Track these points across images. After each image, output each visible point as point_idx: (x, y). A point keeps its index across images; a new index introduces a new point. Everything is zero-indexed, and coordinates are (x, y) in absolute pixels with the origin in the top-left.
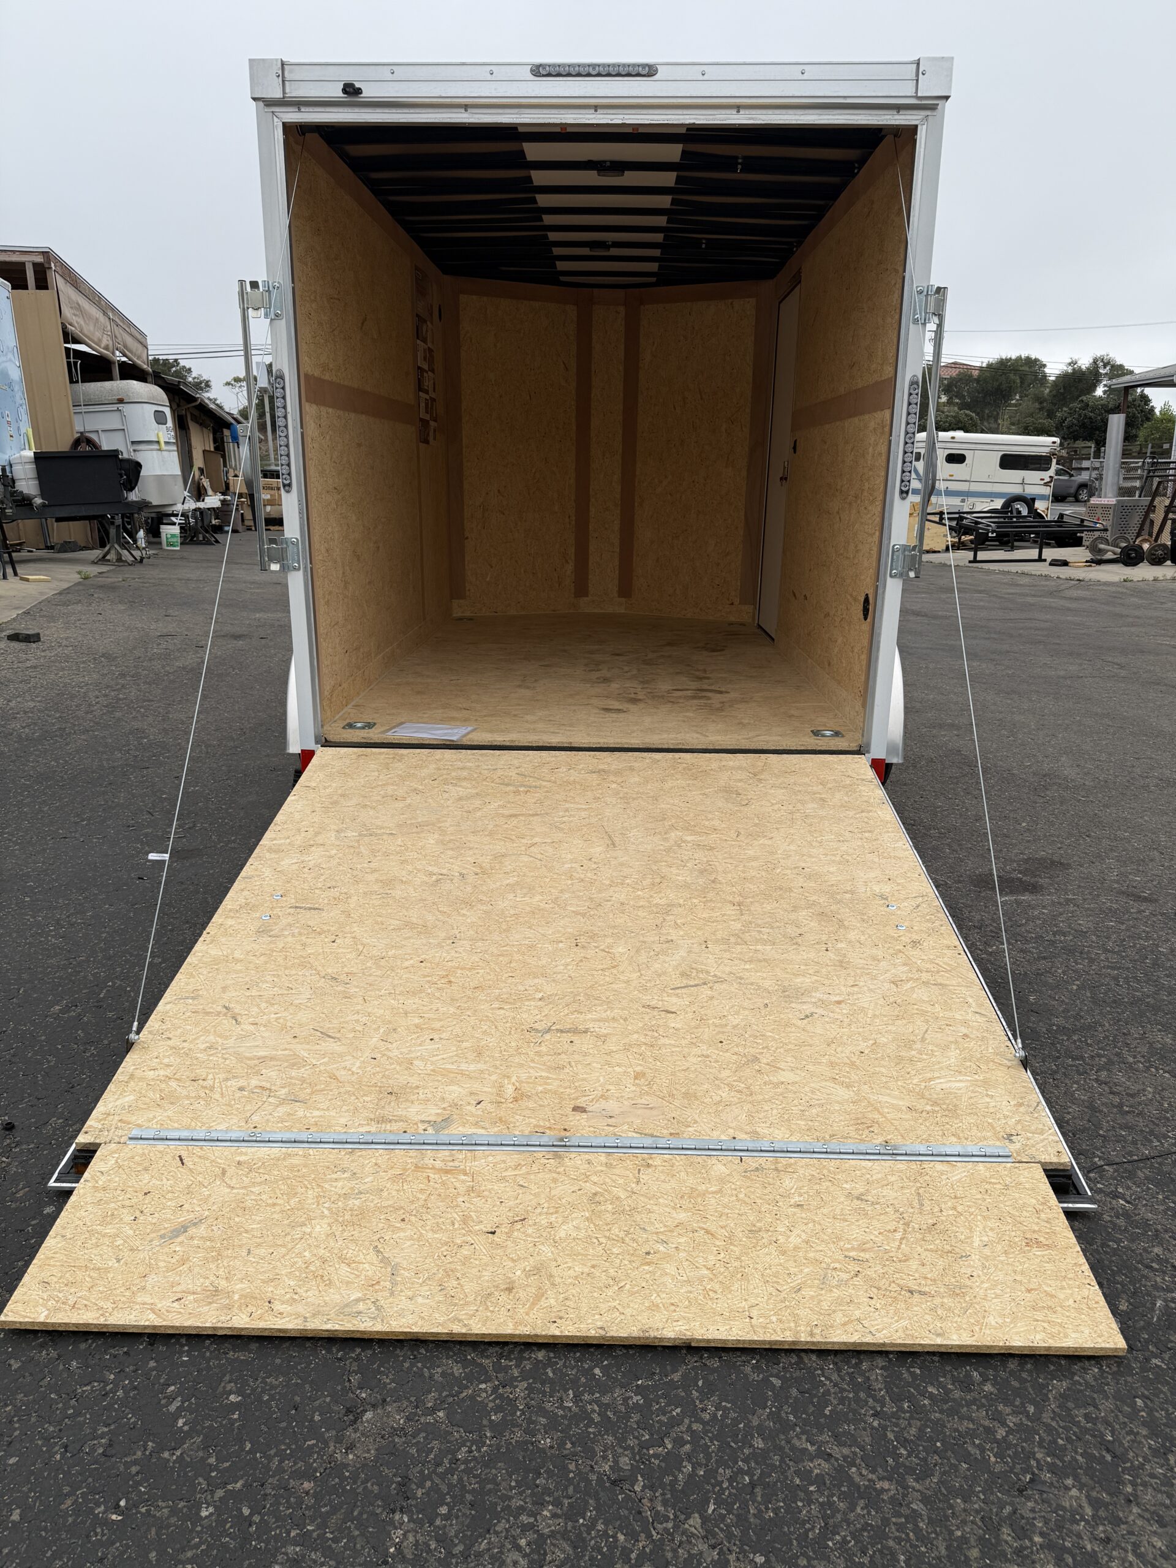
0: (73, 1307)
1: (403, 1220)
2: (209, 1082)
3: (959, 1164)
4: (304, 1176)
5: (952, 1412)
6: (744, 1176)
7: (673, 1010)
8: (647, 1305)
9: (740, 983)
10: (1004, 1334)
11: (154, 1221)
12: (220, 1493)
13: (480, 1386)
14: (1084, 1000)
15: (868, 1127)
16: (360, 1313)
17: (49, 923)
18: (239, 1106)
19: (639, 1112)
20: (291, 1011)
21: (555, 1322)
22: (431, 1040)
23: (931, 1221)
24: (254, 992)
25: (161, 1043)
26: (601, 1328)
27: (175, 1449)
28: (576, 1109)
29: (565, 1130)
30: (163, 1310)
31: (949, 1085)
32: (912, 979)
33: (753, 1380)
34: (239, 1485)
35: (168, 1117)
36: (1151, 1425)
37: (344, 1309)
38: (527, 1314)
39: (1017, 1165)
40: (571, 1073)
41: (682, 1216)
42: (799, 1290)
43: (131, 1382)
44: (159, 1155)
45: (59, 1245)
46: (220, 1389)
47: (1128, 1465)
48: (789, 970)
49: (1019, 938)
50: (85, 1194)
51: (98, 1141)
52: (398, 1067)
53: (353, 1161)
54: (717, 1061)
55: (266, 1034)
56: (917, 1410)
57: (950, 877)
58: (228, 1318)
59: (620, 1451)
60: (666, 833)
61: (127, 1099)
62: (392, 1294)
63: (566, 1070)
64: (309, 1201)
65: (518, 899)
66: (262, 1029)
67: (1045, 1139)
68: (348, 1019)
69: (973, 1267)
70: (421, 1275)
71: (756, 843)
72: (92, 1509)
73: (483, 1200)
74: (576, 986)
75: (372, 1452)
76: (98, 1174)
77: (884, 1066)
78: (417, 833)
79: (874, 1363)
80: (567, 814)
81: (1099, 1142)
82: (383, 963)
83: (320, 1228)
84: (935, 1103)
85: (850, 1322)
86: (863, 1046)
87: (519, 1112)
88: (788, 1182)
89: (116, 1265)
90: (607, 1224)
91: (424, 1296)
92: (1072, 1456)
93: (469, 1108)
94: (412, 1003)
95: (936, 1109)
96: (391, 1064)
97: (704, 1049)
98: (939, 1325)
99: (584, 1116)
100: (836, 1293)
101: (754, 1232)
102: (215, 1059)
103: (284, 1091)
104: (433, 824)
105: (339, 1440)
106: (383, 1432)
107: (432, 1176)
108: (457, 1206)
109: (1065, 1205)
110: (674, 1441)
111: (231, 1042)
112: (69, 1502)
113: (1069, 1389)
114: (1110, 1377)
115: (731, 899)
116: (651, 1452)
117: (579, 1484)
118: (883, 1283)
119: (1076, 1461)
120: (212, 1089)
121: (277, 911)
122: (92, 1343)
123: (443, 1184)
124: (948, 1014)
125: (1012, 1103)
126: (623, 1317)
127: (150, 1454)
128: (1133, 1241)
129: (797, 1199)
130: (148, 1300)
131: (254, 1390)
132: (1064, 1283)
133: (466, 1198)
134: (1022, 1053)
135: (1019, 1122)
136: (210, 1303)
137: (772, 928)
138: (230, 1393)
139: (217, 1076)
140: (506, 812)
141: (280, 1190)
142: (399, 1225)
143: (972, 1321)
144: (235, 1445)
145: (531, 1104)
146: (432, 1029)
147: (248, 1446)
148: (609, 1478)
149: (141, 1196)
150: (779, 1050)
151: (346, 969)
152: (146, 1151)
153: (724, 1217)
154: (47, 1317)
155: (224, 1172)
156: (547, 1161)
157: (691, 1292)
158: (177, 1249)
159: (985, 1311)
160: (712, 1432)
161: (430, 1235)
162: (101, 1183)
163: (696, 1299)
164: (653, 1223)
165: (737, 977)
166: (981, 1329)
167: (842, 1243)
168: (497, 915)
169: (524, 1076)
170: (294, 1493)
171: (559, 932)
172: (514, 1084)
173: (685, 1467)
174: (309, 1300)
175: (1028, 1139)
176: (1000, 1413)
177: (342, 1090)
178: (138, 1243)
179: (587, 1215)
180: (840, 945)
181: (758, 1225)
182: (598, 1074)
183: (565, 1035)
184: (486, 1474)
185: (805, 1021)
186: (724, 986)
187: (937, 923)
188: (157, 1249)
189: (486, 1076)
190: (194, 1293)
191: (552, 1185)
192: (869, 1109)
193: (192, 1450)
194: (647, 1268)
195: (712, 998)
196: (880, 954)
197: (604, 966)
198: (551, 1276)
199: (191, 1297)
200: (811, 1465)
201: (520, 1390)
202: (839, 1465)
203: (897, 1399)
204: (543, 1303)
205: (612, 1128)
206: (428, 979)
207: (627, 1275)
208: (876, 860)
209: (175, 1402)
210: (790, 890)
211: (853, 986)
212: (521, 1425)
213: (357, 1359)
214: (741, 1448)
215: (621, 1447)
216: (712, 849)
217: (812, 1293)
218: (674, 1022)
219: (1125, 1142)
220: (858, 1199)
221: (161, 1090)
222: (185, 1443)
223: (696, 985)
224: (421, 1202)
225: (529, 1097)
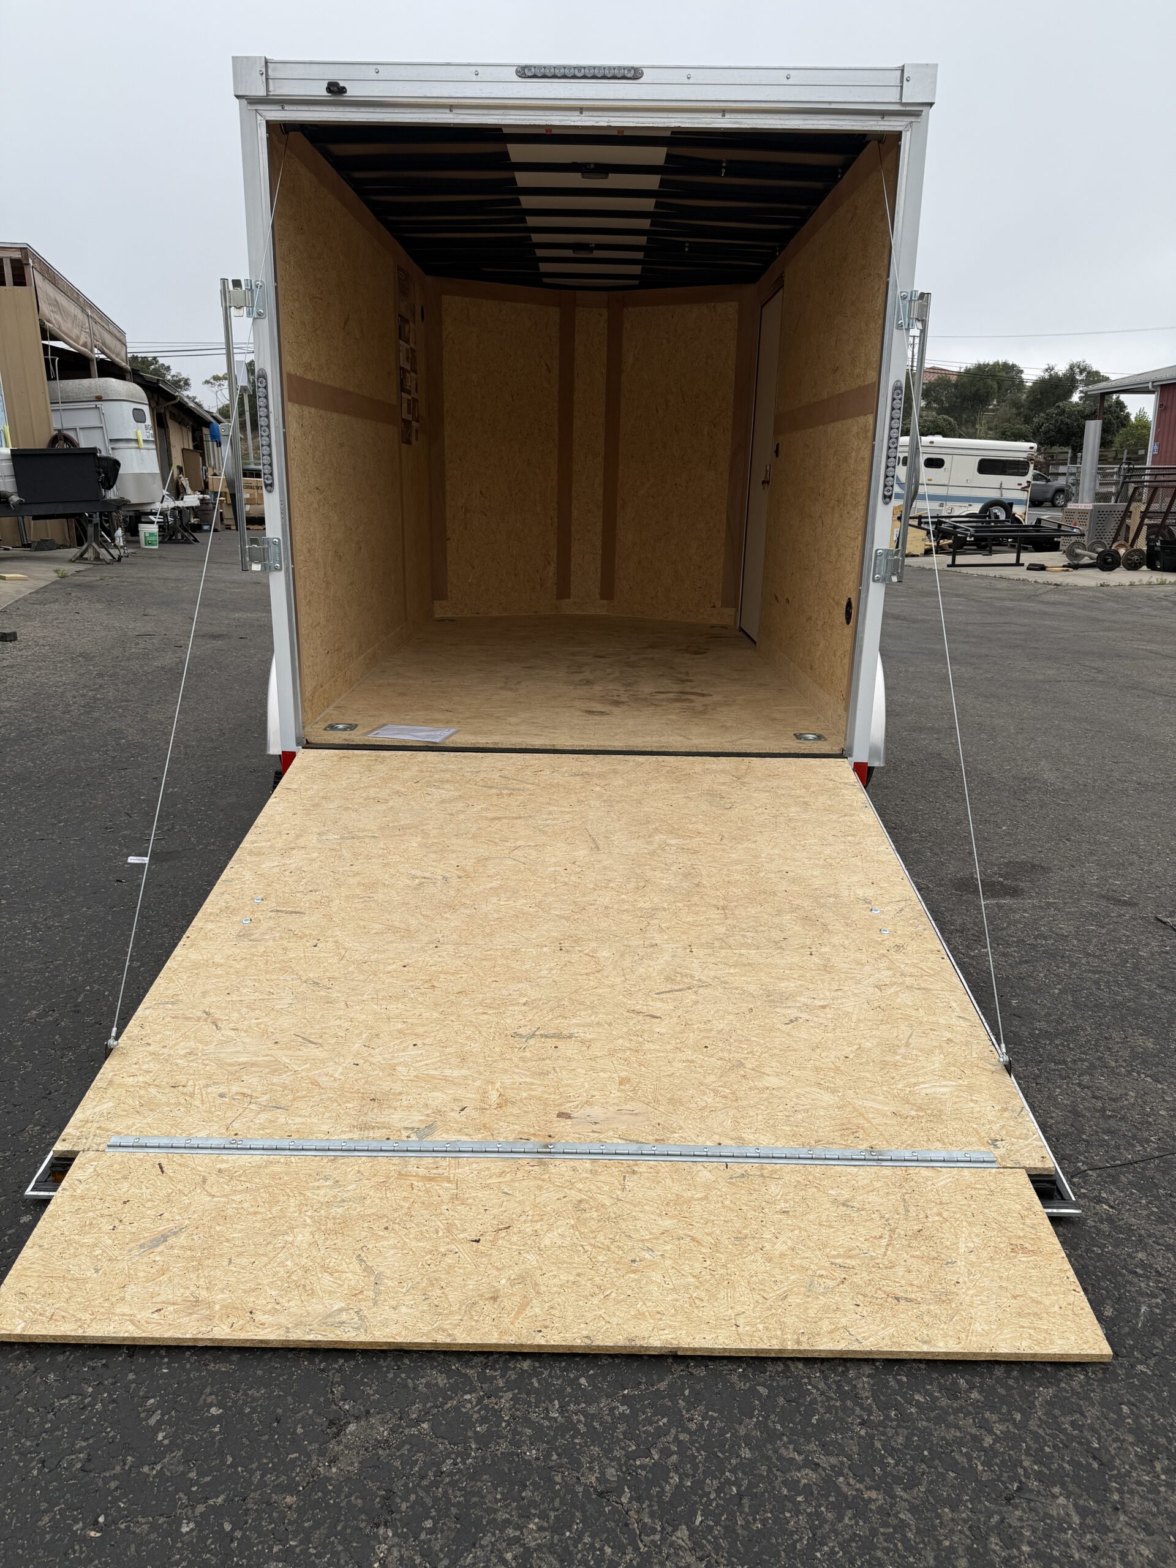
0: (51, 1319)
1: (386, 1228)
2: (189, 1089)
3: (944, 1169)
4: (285, 1184)
5: (938, 1421)
6: (729, 1183)
7: (658, 1015)
8: (632, 1313)
9: (725, 988)
10: (990, 1341)
11: (133, 1230)
12: (201, 1508)
13: (465, 1397)
14: (1066, 1004)
15: (853, 1133)
16: (344, 1323)
17: (26, 926)
18: (220, 1113)
19: (624, 1118)
20: (273, 1017)
21: (540, 1331)
22: (415, 1045)
23: (916, 1228)
24: (234, 997)
25: (141, 1049)
26: (587, 1337)
27: (155, 1463)
28: (561, 1115)
29: (550, 1136)
30: (142, 1321)
31: (933, 1090)
32: (896, 983)
33: (740, 1390)
34: (220, 1500)
35: (148, 1124)
36: (1137, 1431)
37: (327, 1319)
38: (512, 1323)
39: (1002, 1170)
40: (556, 1079)
41: (667, 1223)
42: (786, 1297)
43: (110, 1395)
44: (138, 1163)
45: (37, 1255)
46: (201, 1402)
47: (1115, 1472)
48: (773, 975)
49: (1000, 941)
50: (63, 1203)
51: (76, 1149)
52: (381, 1074)
53: (335, 1169)
54: (702, 1067)
55: (247, 1040)
56: (904, 1419)
57: (932, 880)
58: (209, 1329)
59: (606, 1462)
60: (649, 837)
61: (106, 1106)
62: (375, 1303)
63: (551, 1076)
64: (292, 1209)
65: (501, 903)
66: (243, 1034)
67: (1029, 1144)
68: (330, 1024)
69: (959, 1273)
70: (405, 1284)
71: (740, 846)
72: (71, 1526)
73: (467, 1208)
74: (560, 990)
75: (356, 1465)
76: (76, 1182)
77: (868, 1071)
78: (400, 836)
79: (861, 1371)
80: (551, 816)
81: (1082, 1147)
82: (365, 967)
83: (302, 1237)
84: (920, 1109)
85: (837, 1329)
86: (847, 1051)
87: (503, 1118)
88: (774, 1189)
89: (95, 1275)
90: (593, 1232)
91: (408, 1306)
92: (1059, 1464)
93: (452, 1114)
94: (395, 1008)
95: (921, 1114)
96: (374, 1070)
97: (689, 1054)
98: (925, 1332)
99: (569, 1122)
100: (823, 1300)
101: (739, 1238)
102: (195, 1065)
103: (265, 1097)
104: (416, 827)
105: (322, 1453)
106: (367, 1445)
107: (415, 1183)
108: (441, 1214)
109: (1050, 1210)
110: (661, 1452)
111: (211, 1048)
112: (46, 1519)
113: (1055, 1396)
114: (1096, 1383)
115: (715, 902)
116: (638, 1463)
117: (565, 1495)
118: (869, 1290)
119: (1063, 1468)
120: (192, 1095)
121: (257, 915)
122: (70, 1355)
123: (427, 1191)
124: (933, 1019)
125: (996, 1108)
126: (608, 1326)
127: (130, 1468)
128: (1116, 1246)
129: (783, 1205)
130: (127, 1311)
131: (235, 1402)
132: (1050, 1290)
133: (450, 1206)
134: (1006, 1058)
135: (1003, 1127)
136: (191, 1314)
137: (757, 932)
138: (211, 1405)
139: (197, 1083)
140: (490, 815)
141: (262, 1198)
142: (382, 1233)
143: (958, 1328)
144: (216, 1459)
145: (515, 1111)
146: (416, 1035)
147: (230, 1460)
148: (595, 1490)
149: (120, 1205)
150: (764, 1055)
151: (328, 974)
152: (125, 1159)
153: (710, 1224)
154: (24, 1329)
155: (204, 1180)
156: (531, 1168)
157: (677, 1300)
158: (157, 1259)
159: (971, 1318)
160: (699, 1443)
161: (414, 1243)
162: (79, 1191)
163: (682, 1307)
164: (639, 1231)
165: (722, 982)
166: (967, 1336)
167: (828, 1250)
168: (481, 919)
169: (508, 1082)
170: (277, 1508)
171: (543, 936)
172: (498, 1090)
173: (672, 1478)
174: (291, 1310)
175: (1013, 1144)
176: (987, 1420)
177: (324, 1097)
178: (116, 1253)
179: (572, 1222)
180: (824, 950)
181: (745, 1231)
182: (582, 1080)
183: (549, 1040)
184: (472, 1487)
185: (790, 1026)
186: (709, 990)
187: (921, 928)
188: (136, 1258)
189: (470, 1082)
190: (174, 1304)
191: (537, 1193)
192: (854, 1115)
193: (172, 1464)
194: (632, 1276)
195: (696, 1003)
196: (864, 958)
197: (588, 971)
198: (536, 1284)
199: (171, 1308)
200: (799, 1475)
201: (505, 1400)
202: (827, 1475)
203: (884, 1407)
204: (529, 1312)
205: (597, 1135)
206: (411, 983)
207: (613, 1284)
208: (860, 864)
209: (154, 1416)
210: (774, 894)
211: (837, 990)
212: (507, 1437)
213: (340, 1370)
214: (728, 1459)
215: (608, 1458)
216: (696, 852)
217: (798, 1301)
218: (660, 1027)
219: (1108, 1147)
220: (844, 1205)
221: (140, 1097)
222: (165, 1458)
223: (680, 990)
224: (405, 1210)
225: (513, 1103)
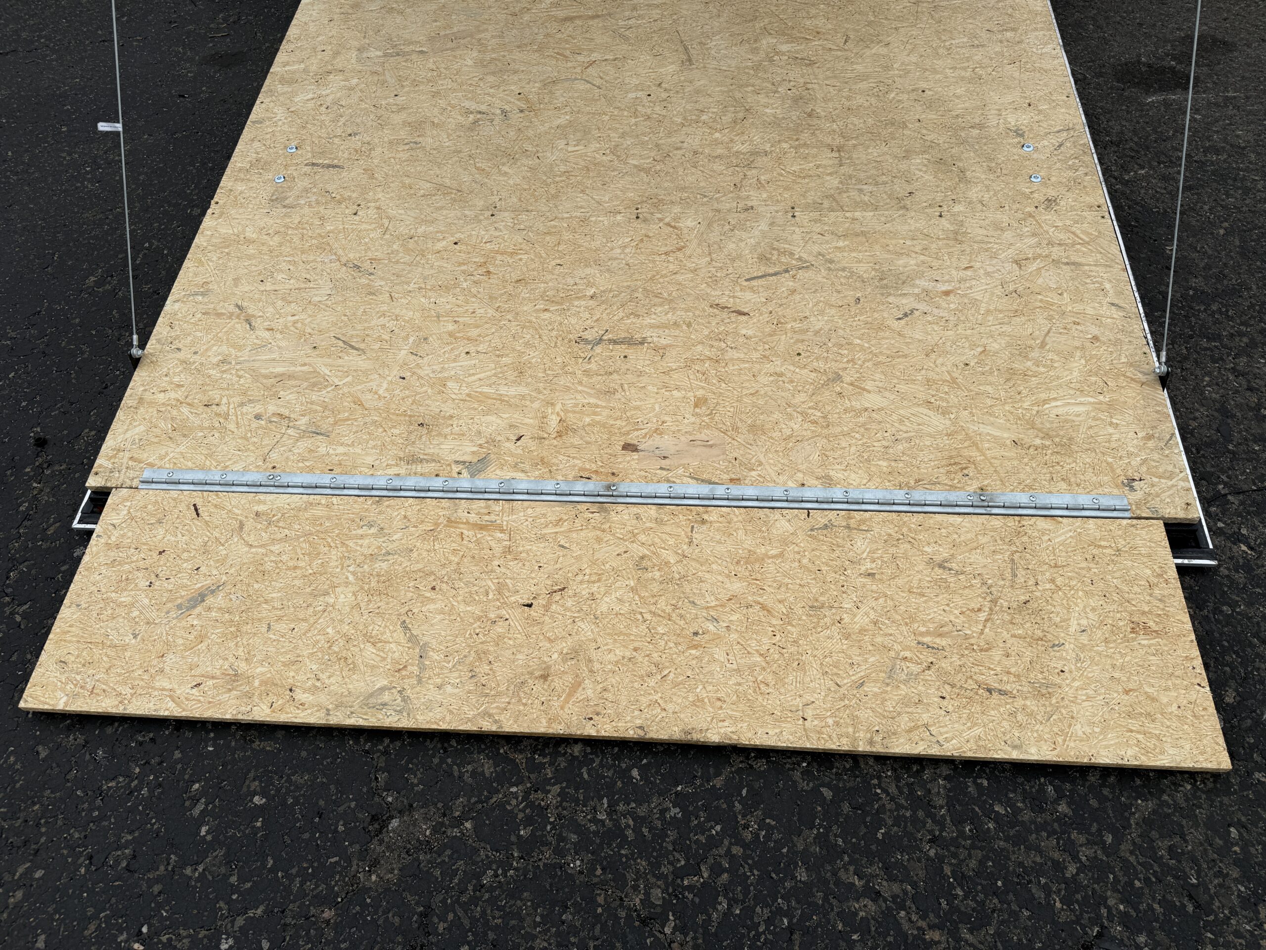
0: (92, 692)
1: (433, 588)
2: (224, 408)
3: (1065, 520)
4: (326, 532)
5: (1018, 840)
6: (810, 536)
7: (746, 310)
8: (691, 699)
9: (829, 269)
10: (1090, 747)
11: (170, 587)
12: (240, 921)
13: (511, 790)
14: (1231, 251)
15: (962, 469)
16: (385, 704)
18: (255, 440)
19: (697, 450)
20: (310, 312)
21: (591, 719)
22: (467, 353)
23: (1023, 598)
24: (268, 286)
25: (171, 356)
26: (640, 727)
27: (197, 864)
28: (628, 447)
29: (613, 474)
30: (182, 698)
31: (1066, 409)
32: (1040, 256)
33: (802, 790)
34: (259, 911)
35: (182, 453)
36: (1243, 863)
37: (369, 701)
38: (562, 708)
39: (1135, 522)
40: (623, 400)
41: (736, 587)
42: (862, 684)
43: (156, 778)
44: (173, 504)
45: (74, 617)
46: (245, 789)
47: (1212, 918)
48: (891, 248)
50: (98, 553)
51: (109, 485)
52: (430, 390)
53: (380, 513)
54: (792, 382)
55: (283, 344)
56: (980, 836)
58: (248, 709)
59: (652, 880)
60: (755, 41)
61: (137, 430)
62: (420, 681)
63: (618, 396)
64: (333, 564)
65: (570, 149)
66: (279, 336)
67: (1173, 486)
68: (373, 323)
69: (1066, 659)
70: (450, 658)
71: (868, 52)
72: (116, 936)
73: (520, 565)
74: (635, 277)
75: (396, 872)
76: (111, 527)
77: (990, 384)
78: (452, 49)
79: (938, 771)
80: (635, 14)
81: (1225, 461)
82: (411, 244)
83: (343, 598)
84: (1047, 436)
85: (916, 727)
86: (970, 355)
87: (563, 451)
88: (861, 544)
89: (133, 641)
90: (654, 596)
91: (453, 685)
92: (1148, 904)
93: (507, 444)
94: (446, 301)
95: (1047, 443)
96: (422, 385)
97: (778, 365)
98: (1017, 734)
99: (635, 456)
100: (904, 690)
101: (815, 608)
102: (229, 376)
103: (304, 420)
104: (472, 36)
105: (363, 854)
106: (409, 846)
107: (465, 532)
108: (492, 571)
109: (1179, 561)
110: (712, 869)
111: (245, 355)
112: (92, 927)
113: (1154, 812)
114: (1204, 796)
115: (829, 140)
116: (686, 883)
117: (606, 922)
118: (959, 679)
119: (1153, 910)
120: (226, 416)
121: (291, 171)
122: (119, 727)
123: (478, 542)
124: (1078, 307)
125: (1140, 435)
126: (664, 714)
127: (173, 869)
128: (1250, 604)
129: (869, 565)
130: (166, 685)
131: (278, 790)
132: (1170, 683)
133: (501, 562)
134: (1164, 368)
135: (1144, 461)
136: (230, 690)
137: (877, 184)
138: (255, 793)
139: (231, 400)
140: (561, 14)
141: (302, 549)
142: (428, 595)
143: (1056, 730)
144: (257, 861)
145: (576, 441)
146: (468, 340)
147: (270, 863)
148: (639, 915)
149: (155, 555)
150: (867, 364)
151: (370, 254)
152: (160, 499)
153: (783, 589)
154: (66, 704)
155: (241, 526)
156: (591, 515)
157: (740, 684)
158: (195, 623)
159: (1073, 718)
160: (753, 859)
161: (462, 607)
162: (113, 539)
163: (745, 694)
164: (703, 596)
165: (826, 260)
166: (1065, 740)
167: (916, 625)
168: (545, 173)
169: (570, 403)
170: (314, 923)
171: (617, 197)
172: (558, 414)
173: (720, 904)
174: (332, 688)
175: (1153, 486)
176: (1073, 842)
177: (368, 420)
178: (154, 615)
179: (632, 584)
180: (958, 208)
181: (821, 599)
182: (653, 401)
183: (619, 346)
184: (511, 906)
185: (903, 322)
186: (810, 274)
187: (1080, 173)
188: (174, 622)
189: (528, 403)
190: (213, 678)
191: (596, 546)
192: (966, 444)
193: (214, 865)
194: (693, 652)
195: (793, 291)
196: (1004, 218)
197: (669, 248)
198: (590, 661)
199: (210, 682)
200: (857, 906)
201: (552, 797)
202: (888, 908)
203: (958, 822)
204: (580, 695)
205: (665, 473)
206: (464, 268)
207: (672, 661)
208: (1016, 75)
209: (198, 806)
210: (904, 125)
211: (967, 268)
212: (551, 843)
213: (386, 753)
214: (782, 881)
215: (654, 875)
216: (812, 63)
217: (876, 690)
218: (747, 327)
220: (941, 566)
221: (172, 418)
222: (207, 857)
223: (775, 274)
224: (453, 567)
225: (574, 431)
